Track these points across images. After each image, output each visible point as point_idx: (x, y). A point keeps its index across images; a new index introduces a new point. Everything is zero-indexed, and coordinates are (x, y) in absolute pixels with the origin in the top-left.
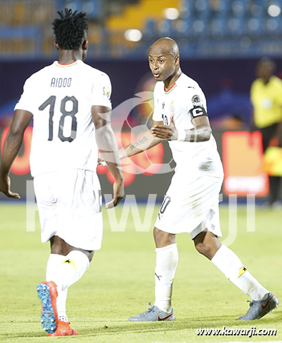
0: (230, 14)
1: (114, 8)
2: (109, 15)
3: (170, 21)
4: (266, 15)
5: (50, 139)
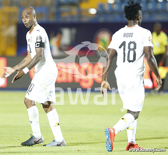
2: (81, 1)
4: (157, 1)
5: (124, 62)
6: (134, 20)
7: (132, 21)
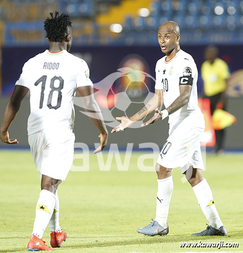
0: (187, 12)
1: (103, 8)
2: (98, 13)
3: (143, 18)
4: (213, 14)
5: (41, 107)
6: (61, 42)
7: (58, 43)
